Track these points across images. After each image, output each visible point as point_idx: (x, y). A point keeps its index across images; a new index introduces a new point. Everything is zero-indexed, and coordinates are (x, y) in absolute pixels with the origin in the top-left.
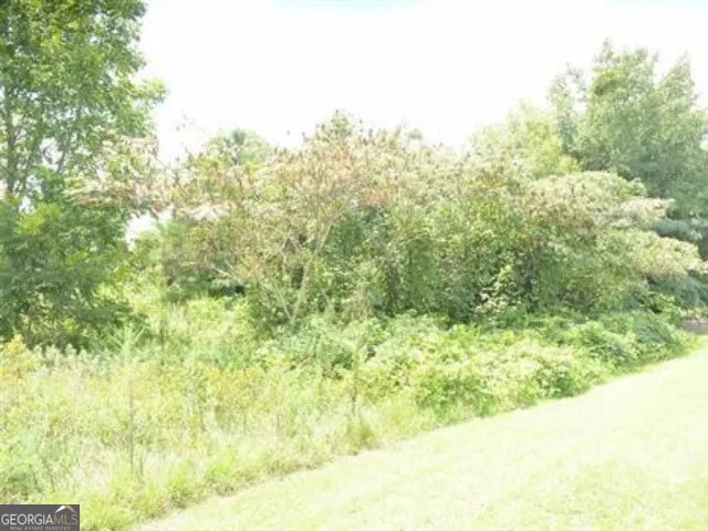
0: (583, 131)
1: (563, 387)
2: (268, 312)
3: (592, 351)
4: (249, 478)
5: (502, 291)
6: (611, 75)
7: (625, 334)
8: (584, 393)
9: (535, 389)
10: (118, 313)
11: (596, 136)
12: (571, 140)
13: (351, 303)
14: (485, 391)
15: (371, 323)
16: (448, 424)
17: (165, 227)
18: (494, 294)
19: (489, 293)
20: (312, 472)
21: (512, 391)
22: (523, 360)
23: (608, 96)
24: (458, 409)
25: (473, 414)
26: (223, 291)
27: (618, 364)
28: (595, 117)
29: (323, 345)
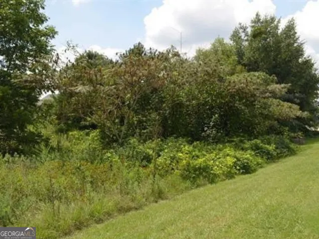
0: (248, 54)
1: (246, 169)
2: (109, 137)
3: (257, 153)
4: (109, 215)
5: (214, 126)
6: (260, 29)
7: (270, 145)
8: (255, 172)
9: (234, 171)
10: (36, 138)
11: (253, 57)
12: (242, 59)
13: (147, 132)
14: (212, 172)
15: (158, 141)
16: (197, 187)
17: (57, 98)
18: (210, 128)
19: (208, 127)
20: (138, 211)
21: (224, 171)
22: (228, 157)
23: (259, 38)
24: (201, 180)
25: (207, 182)
26: (85, 127)
27: (268, 159)
28: (253, 48)
29: (137, 152)
